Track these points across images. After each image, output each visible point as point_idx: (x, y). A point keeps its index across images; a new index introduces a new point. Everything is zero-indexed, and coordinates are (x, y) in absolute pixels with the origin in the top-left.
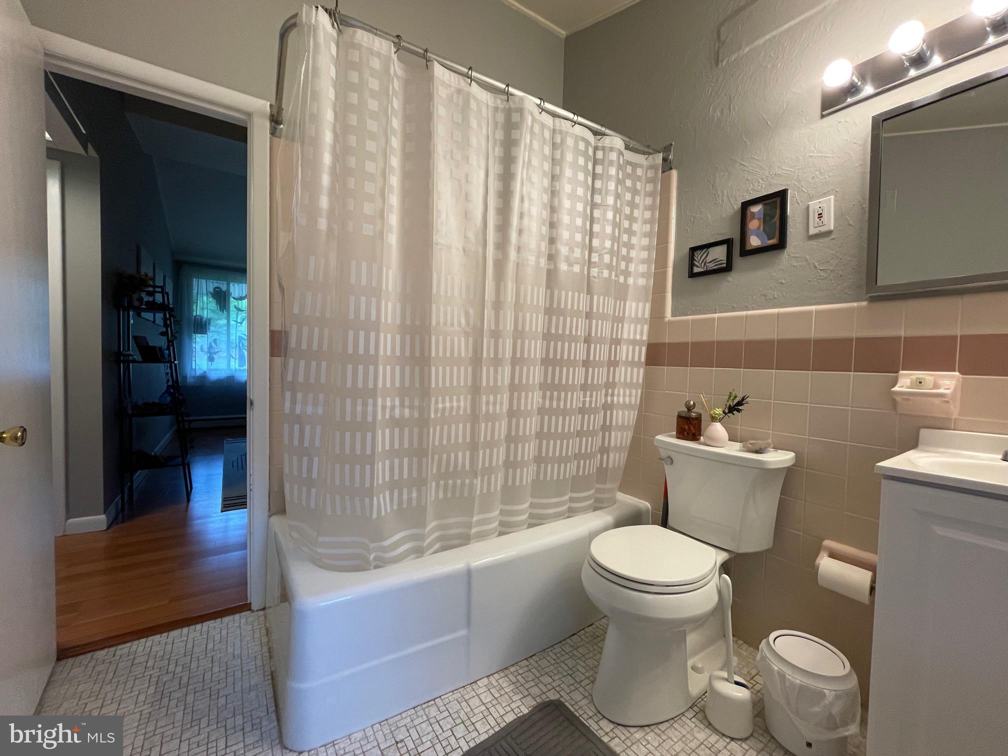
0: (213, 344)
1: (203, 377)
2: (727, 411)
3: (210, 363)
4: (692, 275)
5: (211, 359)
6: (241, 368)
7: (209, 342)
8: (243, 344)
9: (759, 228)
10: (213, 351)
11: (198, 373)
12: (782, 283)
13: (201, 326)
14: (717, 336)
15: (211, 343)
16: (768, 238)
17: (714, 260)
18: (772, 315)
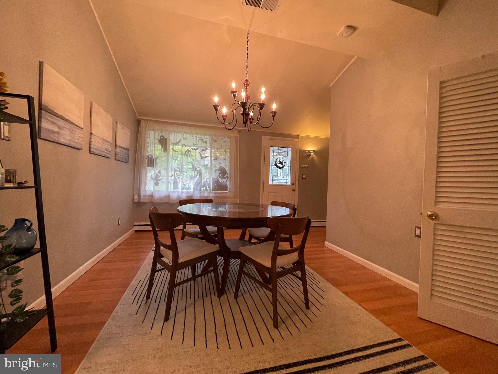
0: (158, 174)
1: (152, 196)
3: (156, 186)
5: (156, 184)
6: (175, 190)
7: (156, 173)
8: (176, 174)
10: (158, 179)
11: (148, 193)
13: (151, 162)
15: (157, 174)
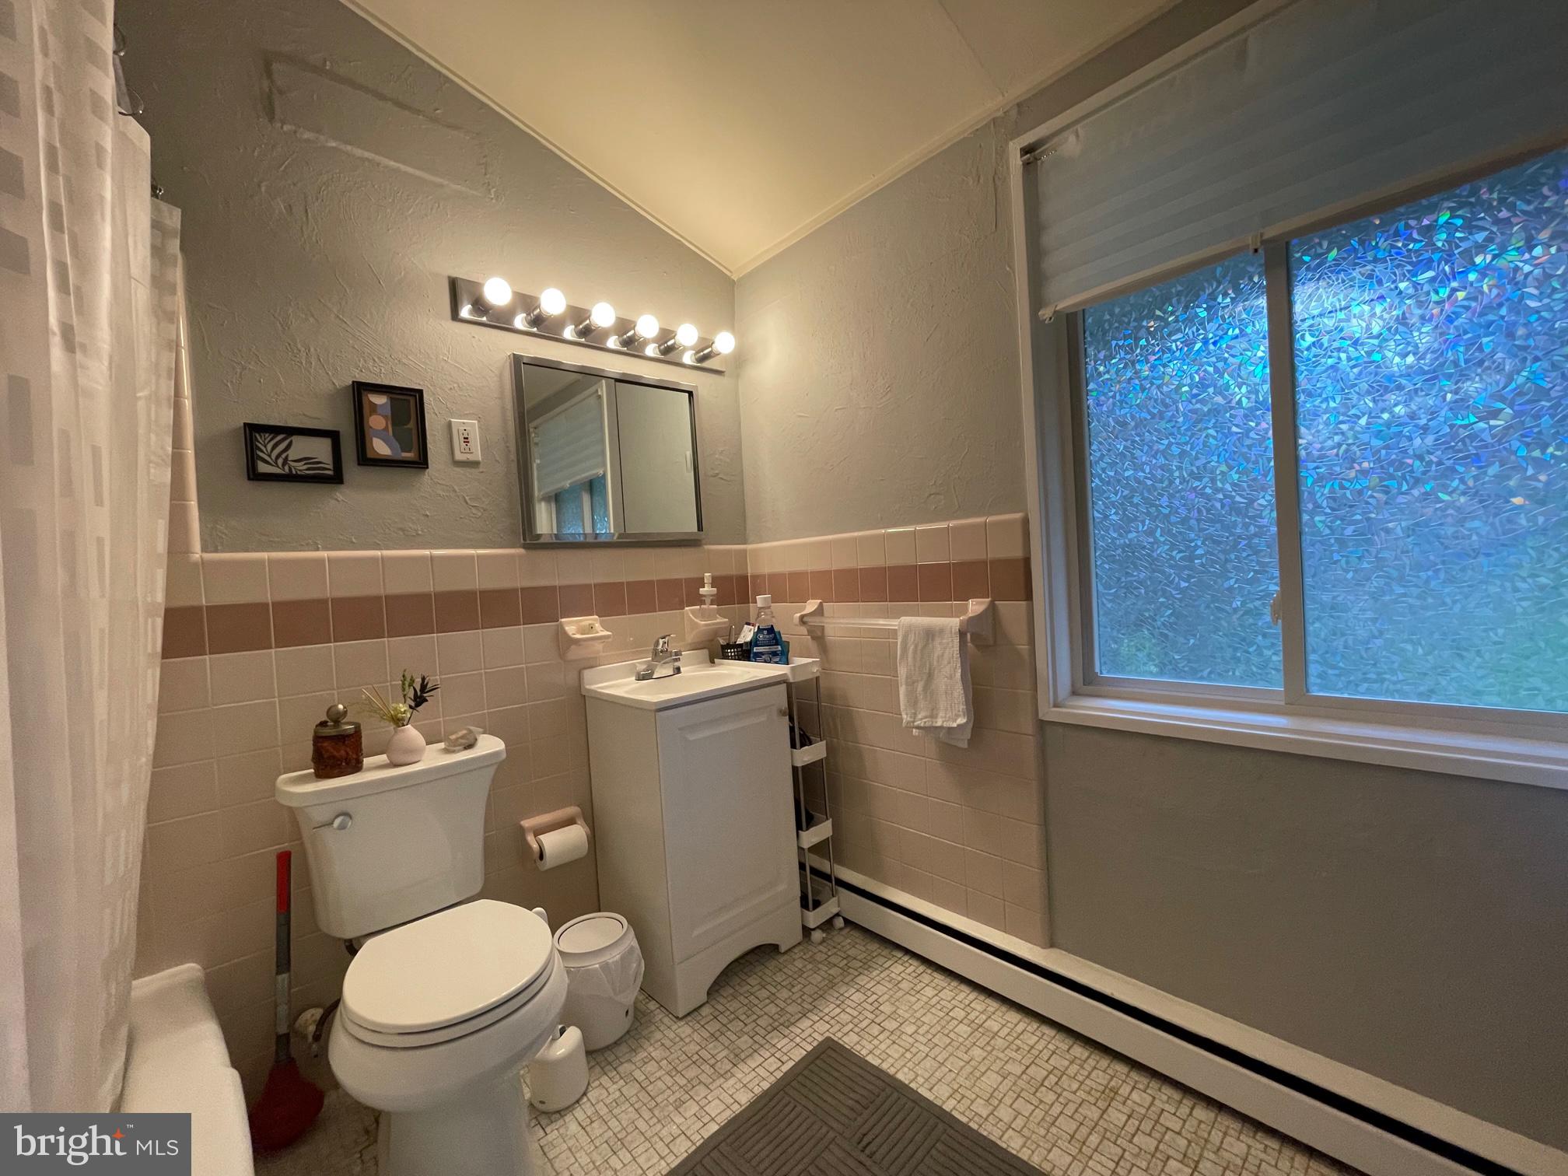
2: (413, 704)
4: (254, 476)
9: (386, 429)
12: (427, 516)
14: (328, 589)
16: (401, 448)
17: (306, 459)
18: (423, 558)
